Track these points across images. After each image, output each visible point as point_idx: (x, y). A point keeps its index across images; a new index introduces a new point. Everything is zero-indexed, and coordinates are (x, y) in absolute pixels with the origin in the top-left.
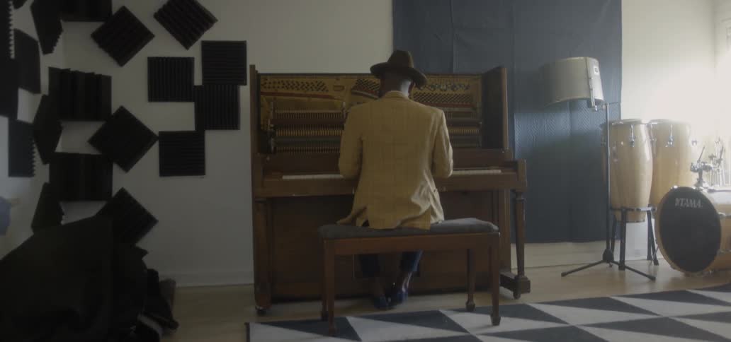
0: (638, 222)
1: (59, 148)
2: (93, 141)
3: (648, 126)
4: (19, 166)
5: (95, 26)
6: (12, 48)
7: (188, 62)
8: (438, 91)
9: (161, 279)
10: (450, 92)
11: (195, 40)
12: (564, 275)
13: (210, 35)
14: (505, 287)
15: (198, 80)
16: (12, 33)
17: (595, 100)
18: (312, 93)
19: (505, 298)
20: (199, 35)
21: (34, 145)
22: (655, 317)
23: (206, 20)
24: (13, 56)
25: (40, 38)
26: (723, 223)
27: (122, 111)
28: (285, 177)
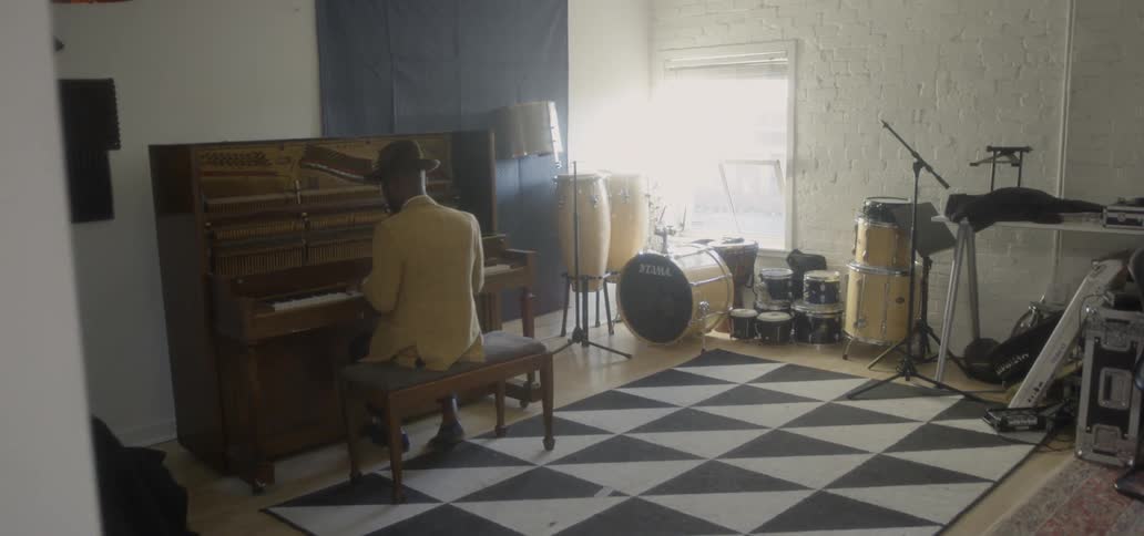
3: (606, 181)
14: (510, 396)
17: (558, 153)
18: (249, 169)
19: (514, 410)
22: (678, 409)
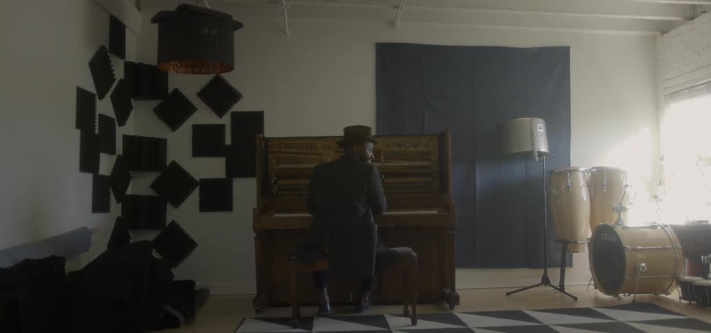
0: (577, 252)
1: (129, 192)
2: (154, 186)
3: (584, 173)
4: (100, 205)
5: (155, 103)
6: (97, 127)
7: (222, 127)
8: (403, 149)
9: (197, 288)
10: (412, 149)
11: (226, 111)
12: (508, 294)
13: (237, 107)
15: (228, 141)
16: (97, 117)
17: (538, 152)
18: (307, 151)
20: (229, 108)
21: (111, 191)
23: (235, 96)
24: (97, 133)
25: (117, 116)
26: (627, 254)
27: (174, 164)
28: (276, 215)
